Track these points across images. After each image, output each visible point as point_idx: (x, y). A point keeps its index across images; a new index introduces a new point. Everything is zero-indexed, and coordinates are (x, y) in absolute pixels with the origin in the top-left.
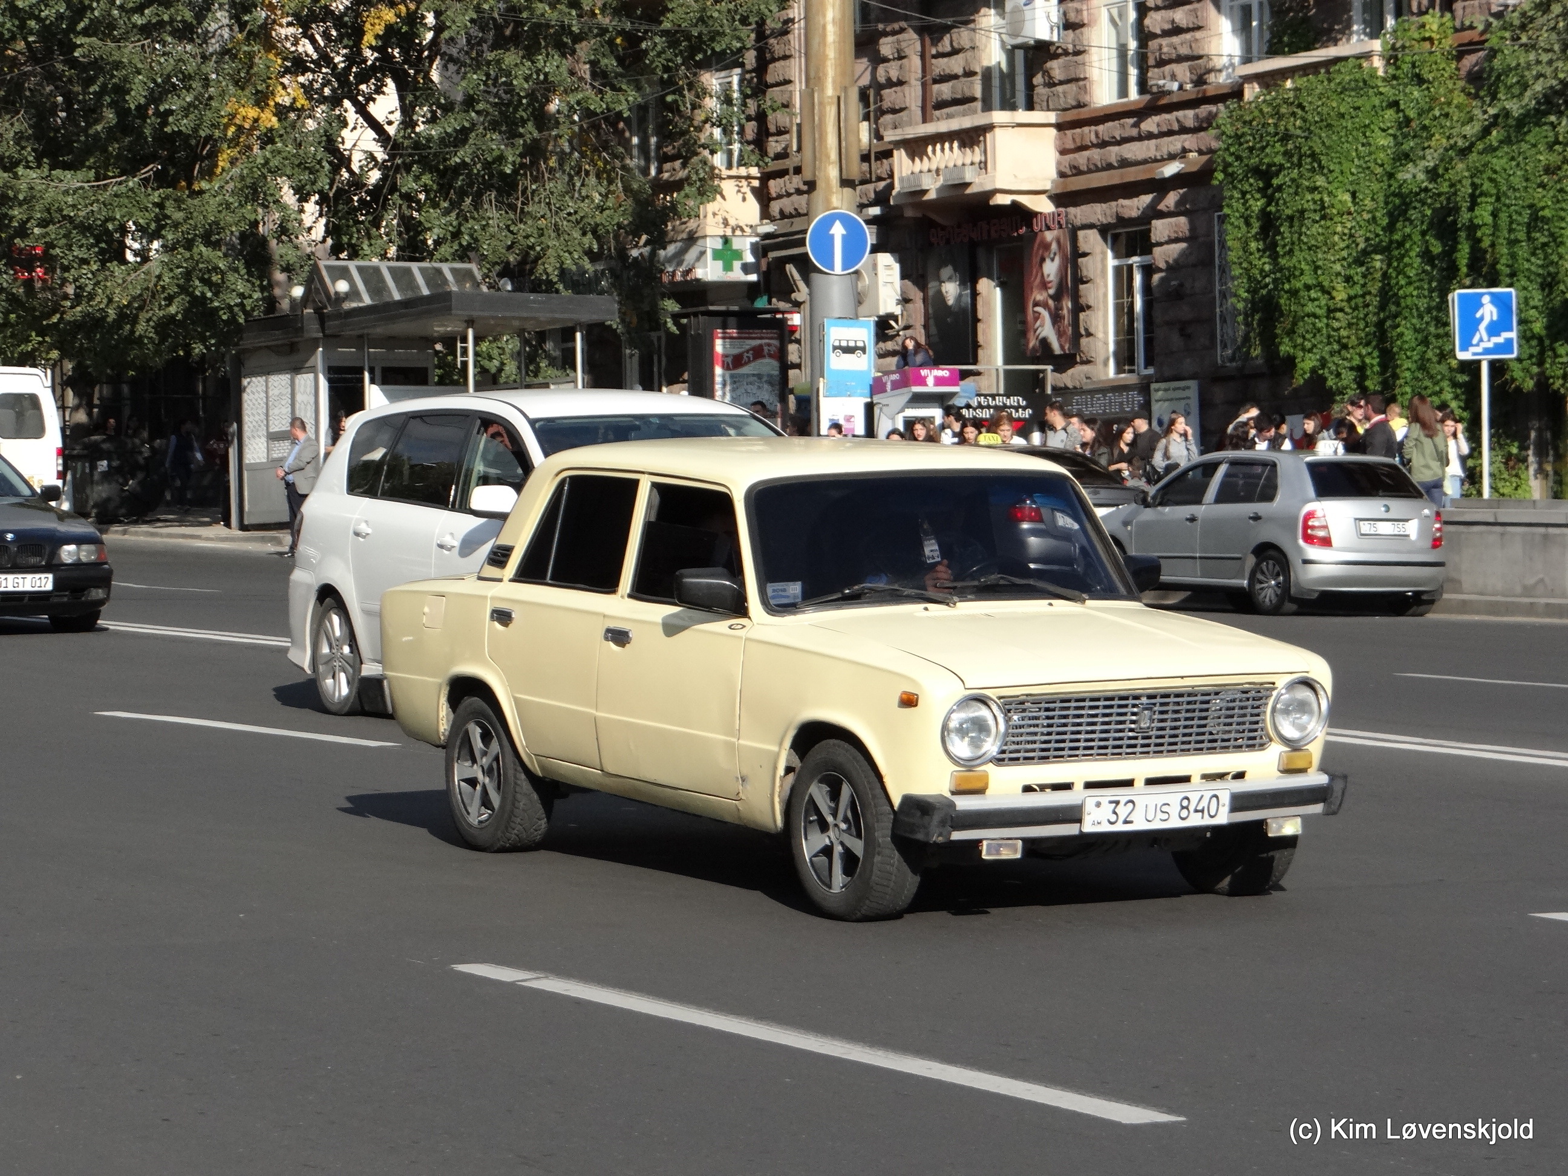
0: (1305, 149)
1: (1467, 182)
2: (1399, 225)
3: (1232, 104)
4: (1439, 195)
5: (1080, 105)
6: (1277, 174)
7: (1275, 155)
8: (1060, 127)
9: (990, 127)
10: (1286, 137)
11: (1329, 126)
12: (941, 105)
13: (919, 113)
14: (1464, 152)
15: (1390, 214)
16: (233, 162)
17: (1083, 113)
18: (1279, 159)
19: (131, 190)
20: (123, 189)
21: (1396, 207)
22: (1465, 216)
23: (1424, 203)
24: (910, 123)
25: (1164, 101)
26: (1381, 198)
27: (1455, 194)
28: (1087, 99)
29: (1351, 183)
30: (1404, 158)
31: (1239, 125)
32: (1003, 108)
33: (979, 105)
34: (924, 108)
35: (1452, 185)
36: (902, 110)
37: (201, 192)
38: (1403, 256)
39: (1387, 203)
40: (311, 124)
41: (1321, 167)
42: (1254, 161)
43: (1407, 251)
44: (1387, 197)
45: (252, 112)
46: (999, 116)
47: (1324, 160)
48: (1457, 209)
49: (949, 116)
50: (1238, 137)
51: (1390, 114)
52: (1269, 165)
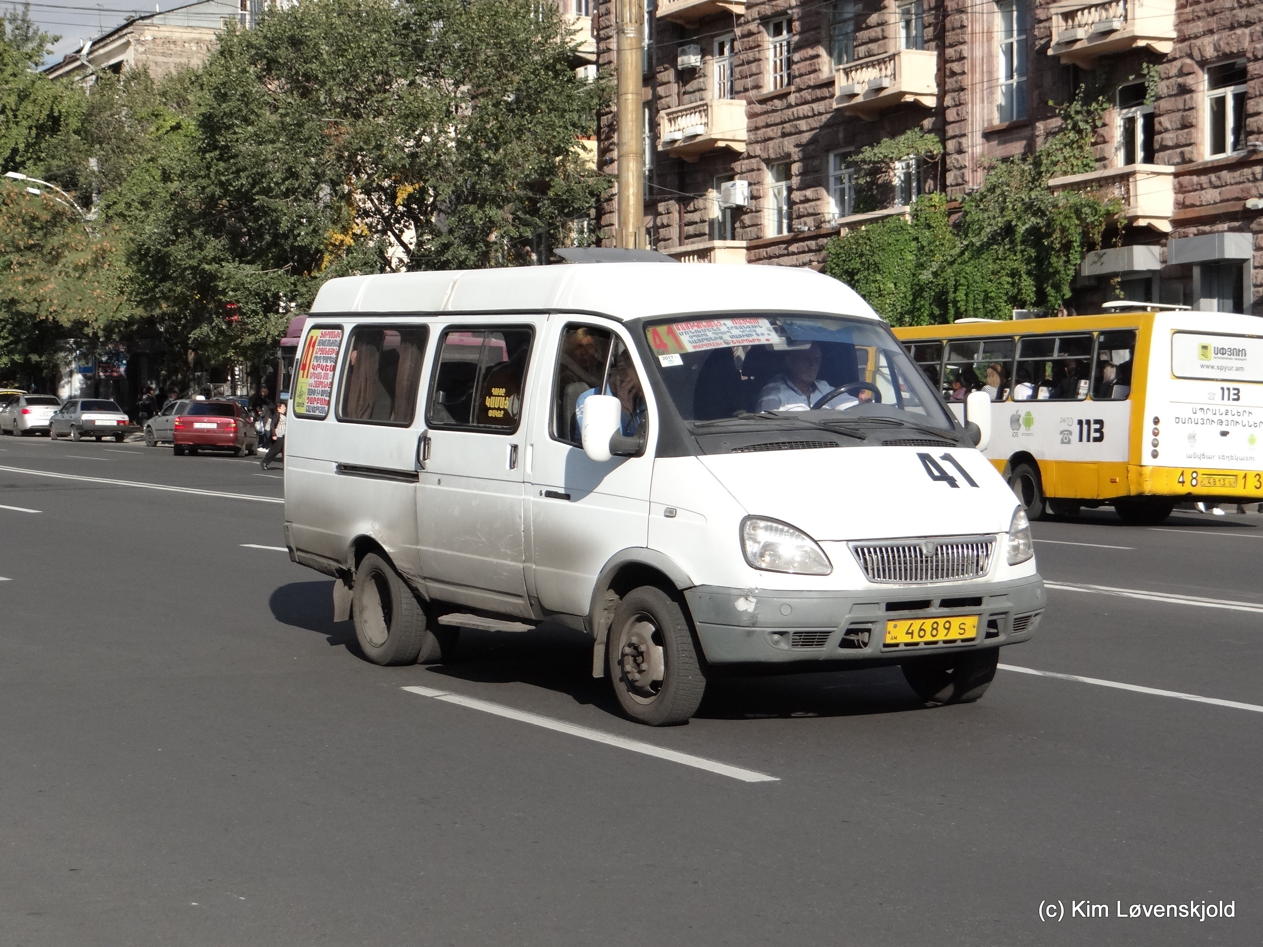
0: (871, 261)
1: (953, 279)
2: (918, 300)
3: (834, 238)
4: (938, 285)
5: (758, 238)
6: (857, 273)
7: (856, 264)
8: (748, 249)
9: (712, 249)
10: (861, 255)
11: (883, 249)
12: (689, 237)
13: (678, 240)
14: (951, 263)
15: (914, 294)
16: (331, 262)
17: (760, 242)
18: (858, 266)
19: (280, 276)
20: (276, 275)
21: (917, 291)
22: (951, 296)
23: (930, 289)
24: (673, 246)
25: (800, 236)
26: (909, 286)
27: (946, 285)
28: (762, 235)
29: (894, 278)
30: (921, 266)
31: (838, 248)
32: (720, 239)
33: (707, 237)
34: (680, 239)
35: (945, 280)
36: (669, 239)
37: (315, 278)
38: (920, 316)
39: (912, 289)
40: (371, 244)
41: (879, 270)
42: (846, 267)
43: (922, 313)
44: (912, 285)
45: (340, 237)
46: (717, 243)
47: (881, 267)
48: (947, 292)
49: (693, 243)
50: (838, 255)
51: (914, 244)
52: (853, 269)
